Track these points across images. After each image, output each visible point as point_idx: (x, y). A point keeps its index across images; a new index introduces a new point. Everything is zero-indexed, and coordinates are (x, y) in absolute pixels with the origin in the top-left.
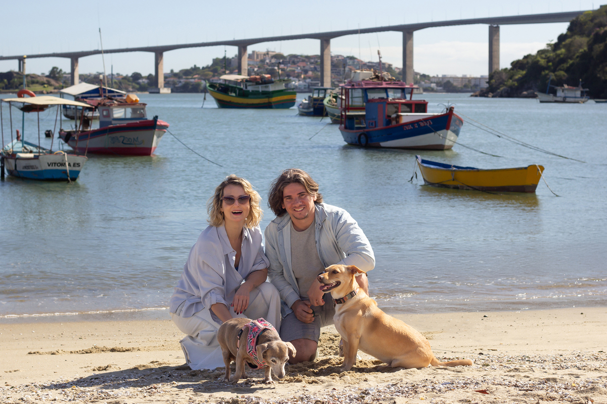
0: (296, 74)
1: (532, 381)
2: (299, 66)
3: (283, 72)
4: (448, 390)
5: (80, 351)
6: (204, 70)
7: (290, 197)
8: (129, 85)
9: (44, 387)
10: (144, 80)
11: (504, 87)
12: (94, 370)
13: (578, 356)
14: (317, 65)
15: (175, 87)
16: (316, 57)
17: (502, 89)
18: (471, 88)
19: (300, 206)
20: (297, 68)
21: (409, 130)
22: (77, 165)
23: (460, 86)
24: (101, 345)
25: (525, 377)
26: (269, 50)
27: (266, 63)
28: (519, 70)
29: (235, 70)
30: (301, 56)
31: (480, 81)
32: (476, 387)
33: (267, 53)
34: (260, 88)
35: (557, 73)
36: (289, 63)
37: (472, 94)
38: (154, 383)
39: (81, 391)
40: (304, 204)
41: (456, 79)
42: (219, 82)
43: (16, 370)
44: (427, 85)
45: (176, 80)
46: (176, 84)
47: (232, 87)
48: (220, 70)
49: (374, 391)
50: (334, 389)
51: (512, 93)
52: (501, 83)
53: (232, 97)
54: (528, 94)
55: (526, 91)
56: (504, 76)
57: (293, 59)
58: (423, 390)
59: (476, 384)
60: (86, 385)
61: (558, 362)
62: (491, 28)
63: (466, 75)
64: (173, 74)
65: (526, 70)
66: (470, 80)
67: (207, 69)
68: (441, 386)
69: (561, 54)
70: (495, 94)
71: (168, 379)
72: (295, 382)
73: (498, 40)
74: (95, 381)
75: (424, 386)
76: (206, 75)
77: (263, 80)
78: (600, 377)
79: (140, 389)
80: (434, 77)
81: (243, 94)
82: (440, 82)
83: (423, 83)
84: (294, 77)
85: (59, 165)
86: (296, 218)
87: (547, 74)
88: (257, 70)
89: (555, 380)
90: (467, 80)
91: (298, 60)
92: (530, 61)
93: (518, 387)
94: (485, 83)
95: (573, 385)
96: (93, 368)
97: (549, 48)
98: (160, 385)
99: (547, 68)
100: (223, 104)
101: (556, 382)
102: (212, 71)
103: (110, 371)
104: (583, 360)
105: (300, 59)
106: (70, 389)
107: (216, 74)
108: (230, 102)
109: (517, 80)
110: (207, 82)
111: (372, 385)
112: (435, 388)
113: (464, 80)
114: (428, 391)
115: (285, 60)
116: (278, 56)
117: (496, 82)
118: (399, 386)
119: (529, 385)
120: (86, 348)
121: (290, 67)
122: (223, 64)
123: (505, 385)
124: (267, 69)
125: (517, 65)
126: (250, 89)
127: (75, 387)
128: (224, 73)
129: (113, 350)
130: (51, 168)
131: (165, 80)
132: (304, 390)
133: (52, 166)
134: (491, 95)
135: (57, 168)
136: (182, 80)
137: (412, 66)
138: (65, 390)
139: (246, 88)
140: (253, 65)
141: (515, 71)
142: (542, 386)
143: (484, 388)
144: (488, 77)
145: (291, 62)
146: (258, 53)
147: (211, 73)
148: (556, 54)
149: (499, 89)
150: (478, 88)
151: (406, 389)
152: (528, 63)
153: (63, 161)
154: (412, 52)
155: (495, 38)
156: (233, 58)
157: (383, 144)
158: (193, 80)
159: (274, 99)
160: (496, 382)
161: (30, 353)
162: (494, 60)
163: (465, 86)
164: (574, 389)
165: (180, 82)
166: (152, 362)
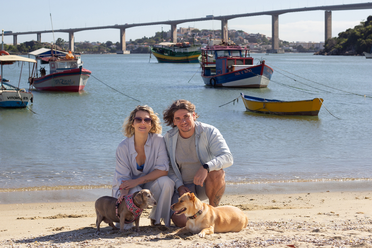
0: (207, 42)
1: (325, 238)
2: (208, 37)
3: (199, 40)
4: (269, 245)
5: (49, 217)
6: (150, 40)
7: (178, 118)
8: (105, 49)
9: (18, 242)
10: (114, 46)
11: (334, 49)
12: (53, 230)
13: (360, 221)
14: (220, 36)
15: (132, 50)
16: (218, 31)
17: (333, 50)
18: (314, 49)
19: (186, 124)
20: (207, 38)
21: (238, 75)
22: (26, 99)
23: (307, 48)
24: (63, 214)
25: (321, 235)
26: (190, 27)
27: (188, 35)
28: (343, 38)
29: (169, 39)
30: (210, 30)
31: (319, 45)
32: (288, 243)
33: (189, 29)
34: (182, 50)
35: (367, 40)
36: (203, 35)
37: (315, 53)
38: (88, 239)
39: (40, 244)
40: (187, 122)
41: (305, 44)
42: (159, 47)
43: (5, 230)
44: (287, 48)
45: (133, 45)
46: (133, 48)
47: (167, 50)
48: (160, 39)
49: (223, 245)
50: (198, 244)
51: (339, 52)
52: (332, 46)
53: (166, 56)
54: (349, 53)
55: (347, 51)
56: (334, 42)
57: (205, 32)
58: (253, 245)
59: (288, 240)
60: (45, 240)
61: (346, 225)
62: (326, 13)
63: (311, 42)
64: (131, 42)
65: (348, 38)
66: (313, 44)
67: (152, 39)
68: (266, 242)
69: (369, 28)
70: (329, 53)
71: (97, 237)
72: (175, 239)
73: (331, 20)
74: (51, 238)
75: (254, 242)
76: (152, 43)
77: (184, 45)
78: (370, 236)
79: (77, 243)
80: (291, 43)
81: (173, 54)
82: (295, 46)
83: (285, 47)
84: (205, 43)
85: (14, 98)
86: (183, 131)
87: (361, 41)
88: (183, 39)
89: (340, 238)
90: (312, 45)
91: (208, 33)
92: (350, 33)
93: (315, 243)
94: (323, 46)
95: (351, 241)
96: (53, 229)
97: (362, 25)
98: (91, 241)
99: (361, 37)
100: (161, 61)
101: (341, 239)
102: (155, 40)
103: (63, 231)
104: (363, 223)
105: (209, 32)
106: (33, 243)
107: (158, 42)
108: (165, 59)
109: (342, 45)
110: (152, 47)
111: (222, 241)
112: (261, 244)
113: (310, 44)
114: (257, 245)
115: (200, 33)
116: (195, 31)
117: (329, 46)
118: (239, 242)
119: (322, 242)
120: (53, 215)
121: (203, 37)
122: (162, 36)
123: (307, 241)
124: (189, 39)
125: (342, 35)
126: (176, 51)
127: (37, 242)
128: (162, 41)
129: (70, 217)
130: (9, 100)
131: (126, 46)
132: (179, 244)
133: (10, 99)
134: (326, 53)
135: (13, 100)
136: (137, 46)
137: (278, 37)
138: (31, 244)
139: (174, 50)
140: (180, 36)
141: (341, 39)
142: (331, 242)
143: (293, 244)
144: (324, 43)
145: (203, 34)
146: (183, 29)
147: (155, 41)
148: (366, 28)
149: (331, 50)
150: (319, 49)
151: (243, 244)
152: (349, 34)
153: (17, 96)
154: (277, 28)
155: (329, 18)
156: (168, 32)
157: (224, 85)
158: (143, 46)
159: (190, 57)
160: (301, 240)
161: (18, 219)
162: (328, 32)
163: (311, 48)
164: (351, 244)
165: (136, 47)
166: (92, 225)
